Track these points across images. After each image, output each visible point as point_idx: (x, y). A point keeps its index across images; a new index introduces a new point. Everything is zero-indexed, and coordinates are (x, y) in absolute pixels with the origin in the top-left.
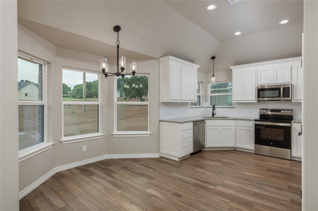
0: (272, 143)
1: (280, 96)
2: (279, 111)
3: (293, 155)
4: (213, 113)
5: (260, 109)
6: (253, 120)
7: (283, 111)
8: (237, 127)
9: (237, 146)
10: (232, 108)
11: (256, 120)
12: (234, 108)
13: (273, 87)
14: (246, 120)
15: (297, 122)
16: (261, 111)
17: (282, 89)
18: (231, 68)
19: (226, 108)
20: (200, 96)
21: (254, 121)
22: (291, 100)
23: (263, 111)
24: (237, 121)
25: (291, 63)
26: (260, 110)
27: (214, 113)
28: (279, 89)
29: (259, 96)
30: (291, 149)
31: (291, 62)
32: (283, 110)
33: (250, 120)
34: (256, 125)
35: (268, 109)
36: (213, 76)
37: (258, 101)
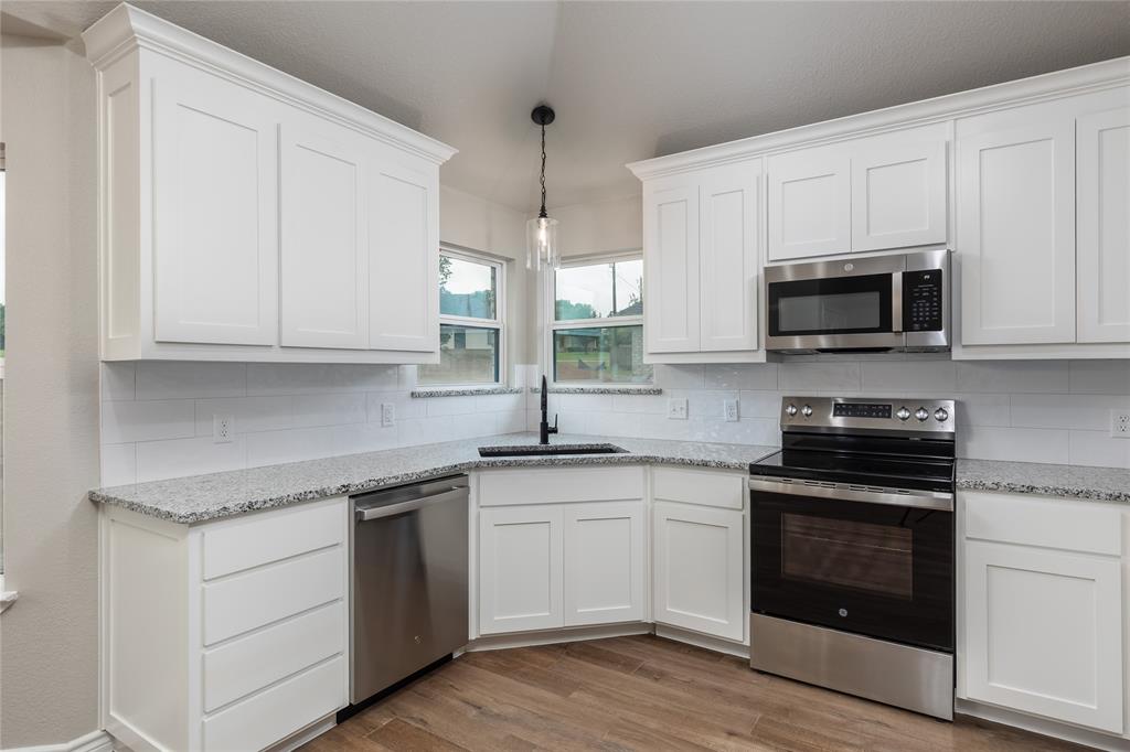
0: (843, 613)
1: (885, 326)
2: (882, 409)
3: (967, 691)
4: (544, 424)
5: (788, 401)
6: (739, 468)
7: (901, 414)
8: (657, 503)
9: (661, 618)
10: (648, 392)
11: (756, 470)
12: (659, 392)
13: (849, 270)
14: (705, 465)
15: (989, 483)
16: (791, 410)
17: (897, 279)
18: (635, 172)
19: (621, 392)
20: (497, 331)
21: (747, 477)
22: (948, 349)
23: (799, 410)
24: (661, 473)
25: (945, 130)
26: (784, 408)
27: (551, 425)
28: (881, 283)
29: (774, 329)
30: (953, 652)
31: (949, 125)
32: (904, 404)
33: (722, 467)
34: (757, 498)
35: (828, 400)
36: (543, 214)
37: (775, 355)
